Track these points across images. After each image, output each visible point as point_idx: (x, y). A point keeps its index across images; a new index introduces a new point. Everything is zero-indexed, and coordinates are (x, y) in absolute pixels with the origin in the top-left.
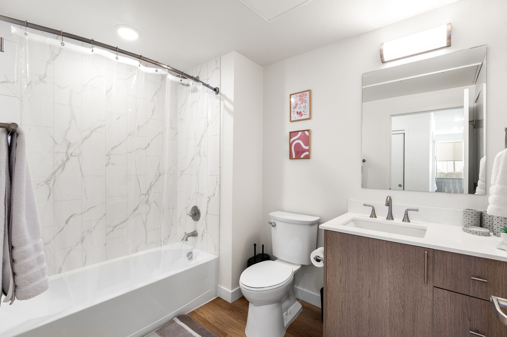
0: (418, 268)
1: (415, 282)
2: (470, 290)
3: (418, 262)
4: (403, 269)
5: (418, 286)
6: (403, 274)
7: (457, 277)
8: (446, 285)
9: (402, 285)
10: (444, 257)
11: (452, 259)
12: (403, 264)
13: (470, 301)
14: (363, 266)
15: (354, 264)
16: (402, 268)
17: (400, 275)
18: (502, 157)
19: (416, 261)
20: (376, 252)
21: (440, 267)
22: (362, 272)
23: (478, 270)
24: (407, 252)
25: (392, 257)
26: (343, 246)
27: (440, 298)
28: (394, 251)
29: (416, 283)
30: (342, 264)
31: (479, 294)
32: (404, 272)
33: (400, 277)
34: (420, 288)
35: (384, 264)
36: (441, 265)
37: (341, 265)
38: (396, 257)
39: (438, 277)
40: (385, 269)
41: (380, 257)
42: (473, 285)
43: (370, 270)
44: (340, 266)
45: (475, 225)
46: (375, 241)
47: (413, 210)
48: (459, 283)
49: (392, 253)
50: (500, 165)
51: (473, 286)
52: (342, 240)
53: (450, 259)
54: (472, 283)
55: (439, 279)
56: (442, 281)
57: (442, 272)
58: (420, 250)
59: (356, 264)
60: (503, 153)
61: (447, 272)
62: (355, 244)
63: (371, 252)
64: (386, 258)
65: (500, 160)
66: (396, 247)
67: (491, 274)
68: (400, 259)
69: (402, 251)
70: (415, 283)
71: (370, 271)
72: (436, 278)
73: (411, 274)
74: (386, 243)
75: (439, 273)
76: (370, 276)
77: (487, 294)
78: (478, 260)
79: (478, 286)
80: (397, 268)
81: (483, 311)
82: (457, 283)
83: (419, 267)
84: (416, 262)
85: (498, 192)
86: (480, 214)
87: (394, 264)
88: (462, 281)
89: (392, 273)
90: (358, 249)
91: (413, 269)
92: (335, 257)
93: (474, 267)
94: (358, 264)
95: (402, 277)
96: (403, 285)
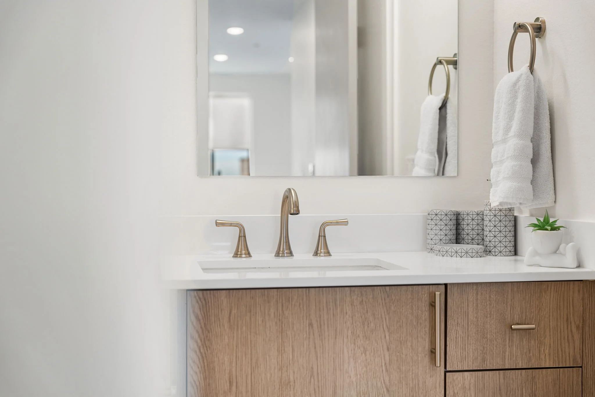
0: (418, 337)
1: (413, 373)
2: (506, 357)
3: (418, 323)
4: (388, 349)
5: (419, 381)
6: (388, 361)
7: (486, 336)
8: (467, 359)
9: (385, 390)
10: (464, 299)
11: (478, 299)
12: (387, 337)
13: (505, 379)
14: (294, 372)
15: (271, 375)
16: (385, 347)
17: (382, 366)
18: (520, 82)
19: (414, 321)
20: (326, 322)
21: (458, 323)
22: (292, 389)
23: (516, 309)
24: (395, 306)
25: (364, 327)
26: (238, 330)
27: (457, 393)
28: (369, 310)
29: (414, 375)
30: (234, 384)
31: (518, 359)
32: (389, 356)
33: (382, 371)
34: (421, 386)
35: (345, 350)
36: (458, 319)
37: (234, 388)
38: (372, 325)
39: (455, 347)
40: (349, 363)
41: (336, 335)
42: (510, 344)
43: (314, 379)
44: (230, 392)
45: (450, 242)
46: (325, 295)
47: (337, 223)
48: (488, 348)
49: (363, 316)
50: (517, 99)
51: (509, 347)
52: (234, 311)
53: (473, 300)
54: (508, 341)
55: (456, 352)
56: (461, 353)
57: (460, 332)
58: (420, 294)
59: (276, 371)
60: (522, 75)
61: (469, 329)
62: (272, 315)
63: (315, 325)
64: (350, 332)
65: (517, 87)
66: (373, 298)
67: (535, 312)
68: (381, 327)
69: (386, 304)
70: (412, 377)
71: (312, 380)
72: (451, 351)
73: (404, 356)
74: (349, 292)
75: (456, 338)
76: (313, 392)
77: (529, 355)
78: (516, 289)
79: (517, 344)
80: (374, 351)
81: (525, 392)
82: (486, 349)
83: (419, 335)
84: (414, 323)
85: (518, 154)
86: (454, 218)
87: (367, 342)
88: (494, 341)
89: (364, 369)
90: (282, 326)
91: (408, 342)
92: (214, 369)
93: (511, 306)
94: (281, 369)
95: (386, 369)
96: (388, 391)
